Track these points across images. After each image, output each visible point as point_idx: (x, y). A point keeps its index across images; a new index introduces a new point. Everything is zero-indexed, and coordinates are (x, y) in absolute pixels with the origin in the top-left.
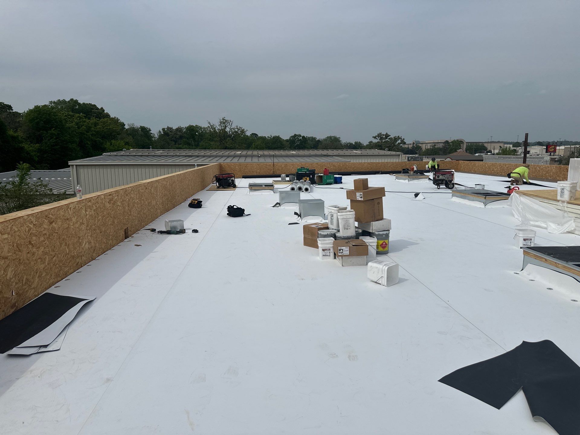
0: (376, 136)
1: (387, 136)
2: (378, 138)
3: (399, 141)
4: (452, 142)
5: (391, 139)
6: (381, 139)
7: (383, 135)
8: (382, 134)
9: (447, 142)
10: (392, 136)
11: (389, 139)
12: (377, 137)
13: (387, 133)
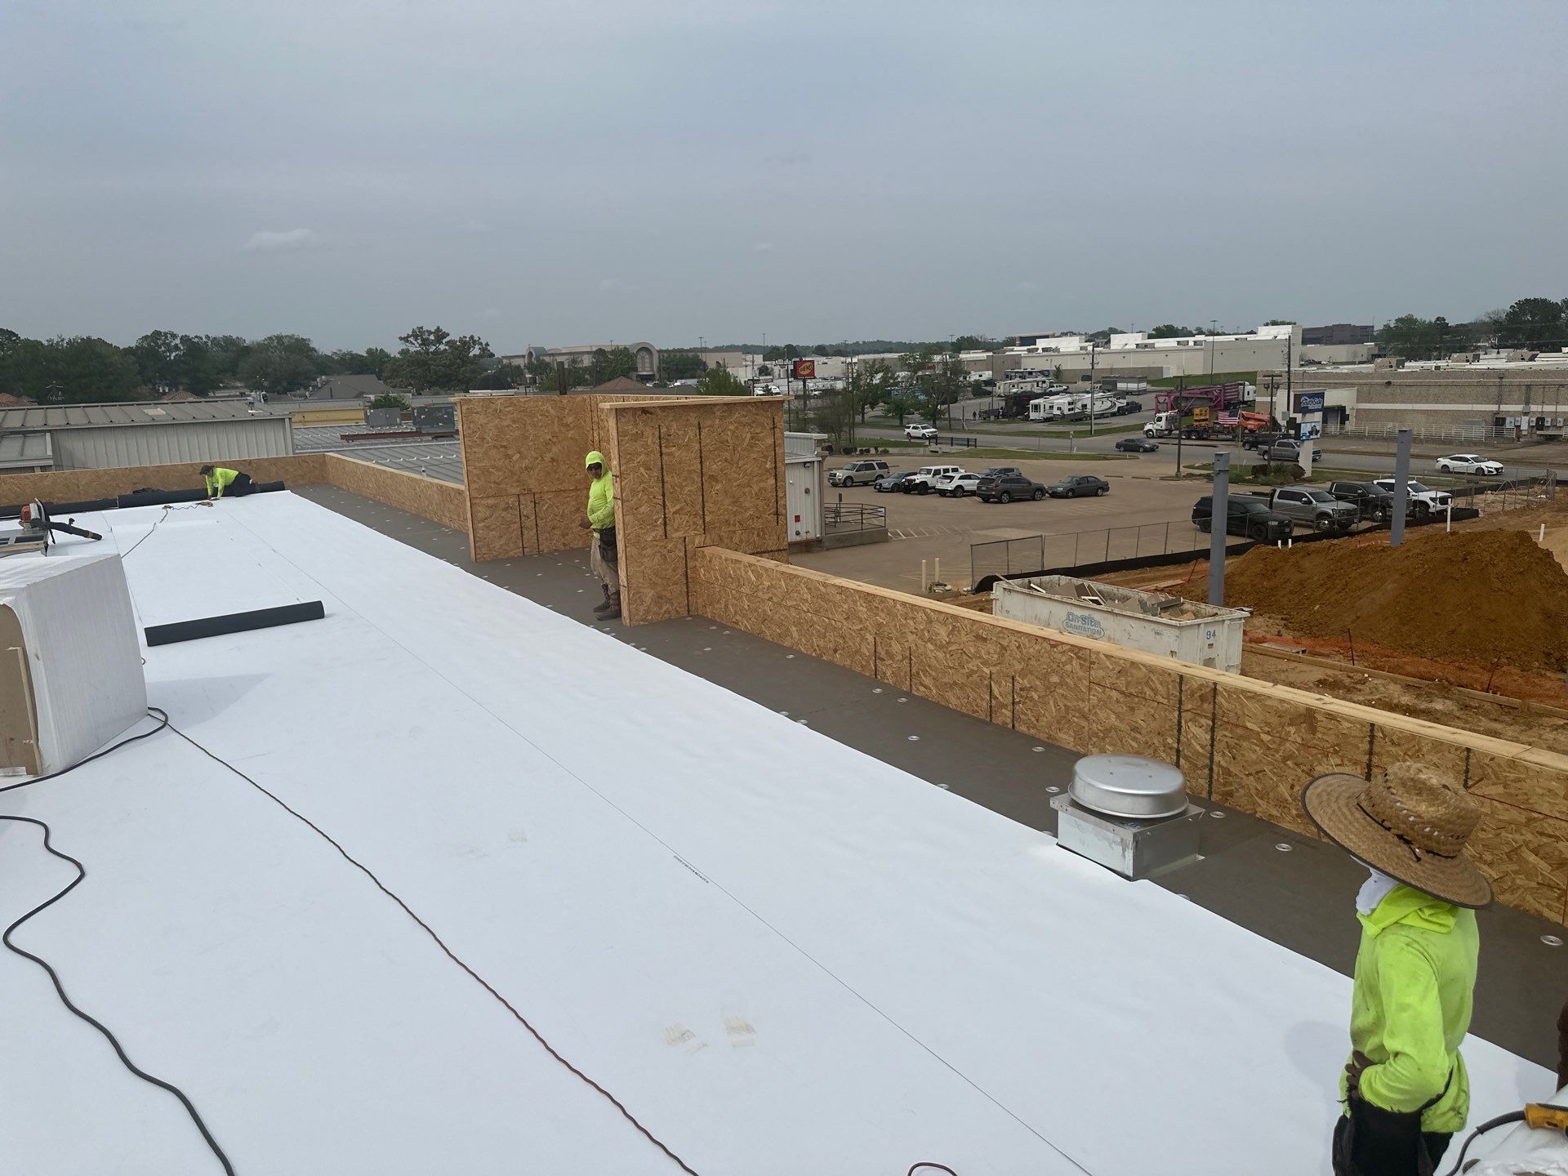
0: (409, 336)
1: (440, 335)
2: (414, 342)
3: (476, 351)
4: (613, 352)
5: (451, 343)
6: (425, 342)
7: (430, 333)
8: (424, 329)
9: (600, 352)
10: (454, 336)
11: (447, 343)
12: (411, 339)
13: (438, 328)
